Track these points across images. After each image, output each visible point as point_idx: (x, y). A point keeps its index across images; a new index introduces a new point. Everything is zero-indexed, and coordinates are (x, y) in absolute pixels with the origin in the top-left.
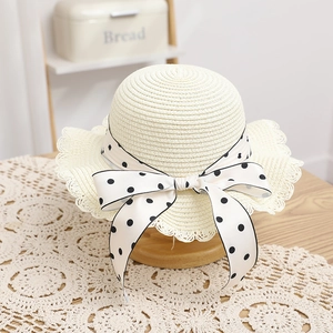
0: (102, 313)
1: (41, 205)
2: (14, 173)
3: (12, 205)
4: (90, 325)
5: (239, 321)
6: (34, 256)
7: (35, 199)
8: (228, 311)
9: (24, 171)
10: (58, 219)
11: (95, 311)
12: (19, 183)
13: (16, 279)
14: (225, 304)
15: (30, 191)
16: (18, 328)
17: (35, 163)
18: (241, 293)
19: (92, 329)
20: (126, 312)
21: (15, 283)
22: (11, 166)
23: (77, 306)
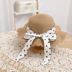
0: (31, 61)
1: (17, 40)
2: (11, 34)
3: (11, 40)
4: (29, 63)
5: (58, 62)
6: (17, 50)
7: (16, 39)
8: (55, 60)
9: (13, 34)
10: (20, 43)
11: (30, 61)
12: (12, 36)
13: (14, 54)
14: (55, 59)
15: (14, 37)
16: (16, 64)
17: (15, 32)
18: (57, 57)
19: (30, 64)
20: (36, 61)
21: (14, 55)
22: (10, 33)
23: (26, 60)
